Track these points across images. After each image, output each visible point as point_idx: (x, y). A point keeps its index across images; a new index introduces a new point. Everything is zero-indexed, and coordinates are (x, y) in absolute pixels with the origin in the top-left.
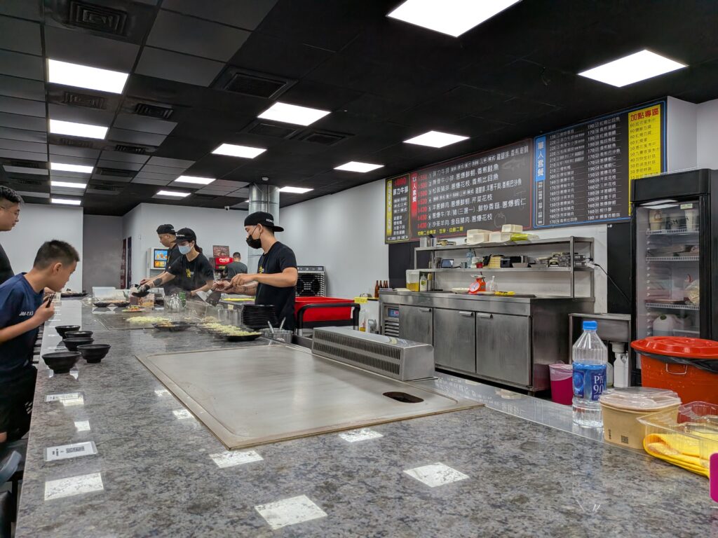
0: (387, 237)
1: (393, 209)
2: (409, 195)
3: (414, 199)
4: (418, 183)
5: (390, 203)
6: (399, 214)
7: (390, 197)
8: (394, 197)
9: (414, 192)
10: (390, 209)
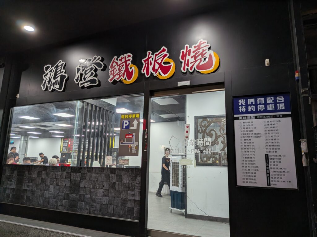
0: (60, 151)
1: (63, 145)
2: (68, 143)
3: (69, 144)
4: (71, 141)
5: (62, 144)
6: (65, 146)
7: (62, 142)
8: (63, 142)
9: (70, 142)
10: (62, 145)
